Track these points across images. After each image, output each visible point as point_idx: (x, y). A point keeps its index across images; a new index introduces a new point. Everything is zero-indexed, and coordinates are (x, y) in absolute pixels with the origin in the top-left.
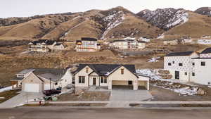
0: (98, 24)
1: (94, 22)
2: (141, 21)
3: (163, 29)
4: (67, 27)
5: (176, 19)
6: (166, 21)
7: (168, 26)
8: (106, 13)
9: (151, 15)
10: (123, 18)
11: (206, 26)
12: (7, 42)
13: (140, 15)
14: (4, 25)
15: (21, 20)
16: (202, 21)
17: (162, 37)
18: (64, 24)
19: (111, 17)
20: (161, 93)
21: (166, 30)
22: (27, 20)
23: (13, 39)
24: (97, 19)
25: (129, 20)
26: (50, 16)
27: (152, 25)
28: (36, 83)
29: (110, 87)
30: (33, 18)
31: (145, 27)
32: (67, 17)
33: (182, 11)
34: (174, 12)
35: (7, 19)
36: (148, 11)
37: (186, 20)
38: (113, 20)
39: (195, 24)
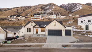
0: (42, 10)
1: (40, 10)
2: (61, 9)
3: (71, 12)
4: (29, 12)
5: (77, 8)
6: (72, 9)
7: (73, 11)
8: (46, 6)
9: (66, 6)
10: (53, 8)
11: (90, 10)
12: (2, 18)
13: (61, 6)
14: (1, 11)
15: (9, 9)
16: (88, 8)
17: (71, 15)
18: (27, 10)
19: (48, 7)
20: (81, 38)
21: (73, 12)
22: (11, 9)
23: (5, 17)
24: (42, 8)
25: (56, 8)
26: (21, 7)
27: (66, 10)
28: (3, 33)
29: (47, 34)
30: (14, 8)
31: (63, 11)
32: (29, 8)
33: (79, 4)
34: (76, 5)
35: (3, 9)
36: (64, 5)
37: (81, 8)
38: (49, 9)
39: (85, 9)
